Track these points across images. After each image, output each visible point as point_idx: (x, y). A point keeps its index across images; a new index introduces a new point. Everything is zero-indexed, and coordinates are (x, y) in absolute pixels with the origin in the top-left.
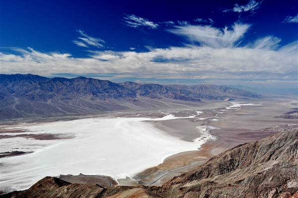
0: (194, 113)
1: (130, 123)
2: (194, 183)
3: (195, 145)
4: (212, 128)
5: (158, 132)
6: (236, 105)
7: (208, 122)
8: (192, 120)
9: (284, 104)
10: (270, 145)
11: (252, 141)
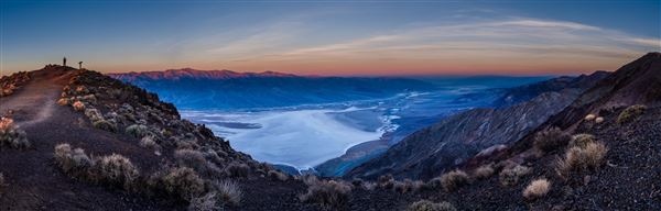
0: (376, 104)
1: (313, 115)
2: (374, 171)
3: (377, 135)
4: (394, 117)
5: (340, 125)
6: (414, 94)
7: (388, 113)
8: (374, 111)
9: (453, 92)
10: (441, 129)
11: (426, 127)
